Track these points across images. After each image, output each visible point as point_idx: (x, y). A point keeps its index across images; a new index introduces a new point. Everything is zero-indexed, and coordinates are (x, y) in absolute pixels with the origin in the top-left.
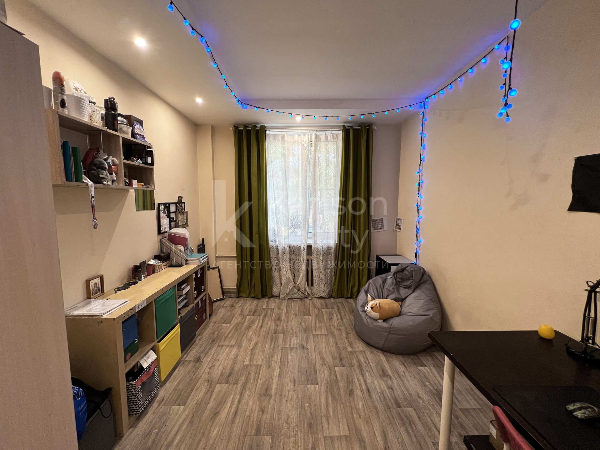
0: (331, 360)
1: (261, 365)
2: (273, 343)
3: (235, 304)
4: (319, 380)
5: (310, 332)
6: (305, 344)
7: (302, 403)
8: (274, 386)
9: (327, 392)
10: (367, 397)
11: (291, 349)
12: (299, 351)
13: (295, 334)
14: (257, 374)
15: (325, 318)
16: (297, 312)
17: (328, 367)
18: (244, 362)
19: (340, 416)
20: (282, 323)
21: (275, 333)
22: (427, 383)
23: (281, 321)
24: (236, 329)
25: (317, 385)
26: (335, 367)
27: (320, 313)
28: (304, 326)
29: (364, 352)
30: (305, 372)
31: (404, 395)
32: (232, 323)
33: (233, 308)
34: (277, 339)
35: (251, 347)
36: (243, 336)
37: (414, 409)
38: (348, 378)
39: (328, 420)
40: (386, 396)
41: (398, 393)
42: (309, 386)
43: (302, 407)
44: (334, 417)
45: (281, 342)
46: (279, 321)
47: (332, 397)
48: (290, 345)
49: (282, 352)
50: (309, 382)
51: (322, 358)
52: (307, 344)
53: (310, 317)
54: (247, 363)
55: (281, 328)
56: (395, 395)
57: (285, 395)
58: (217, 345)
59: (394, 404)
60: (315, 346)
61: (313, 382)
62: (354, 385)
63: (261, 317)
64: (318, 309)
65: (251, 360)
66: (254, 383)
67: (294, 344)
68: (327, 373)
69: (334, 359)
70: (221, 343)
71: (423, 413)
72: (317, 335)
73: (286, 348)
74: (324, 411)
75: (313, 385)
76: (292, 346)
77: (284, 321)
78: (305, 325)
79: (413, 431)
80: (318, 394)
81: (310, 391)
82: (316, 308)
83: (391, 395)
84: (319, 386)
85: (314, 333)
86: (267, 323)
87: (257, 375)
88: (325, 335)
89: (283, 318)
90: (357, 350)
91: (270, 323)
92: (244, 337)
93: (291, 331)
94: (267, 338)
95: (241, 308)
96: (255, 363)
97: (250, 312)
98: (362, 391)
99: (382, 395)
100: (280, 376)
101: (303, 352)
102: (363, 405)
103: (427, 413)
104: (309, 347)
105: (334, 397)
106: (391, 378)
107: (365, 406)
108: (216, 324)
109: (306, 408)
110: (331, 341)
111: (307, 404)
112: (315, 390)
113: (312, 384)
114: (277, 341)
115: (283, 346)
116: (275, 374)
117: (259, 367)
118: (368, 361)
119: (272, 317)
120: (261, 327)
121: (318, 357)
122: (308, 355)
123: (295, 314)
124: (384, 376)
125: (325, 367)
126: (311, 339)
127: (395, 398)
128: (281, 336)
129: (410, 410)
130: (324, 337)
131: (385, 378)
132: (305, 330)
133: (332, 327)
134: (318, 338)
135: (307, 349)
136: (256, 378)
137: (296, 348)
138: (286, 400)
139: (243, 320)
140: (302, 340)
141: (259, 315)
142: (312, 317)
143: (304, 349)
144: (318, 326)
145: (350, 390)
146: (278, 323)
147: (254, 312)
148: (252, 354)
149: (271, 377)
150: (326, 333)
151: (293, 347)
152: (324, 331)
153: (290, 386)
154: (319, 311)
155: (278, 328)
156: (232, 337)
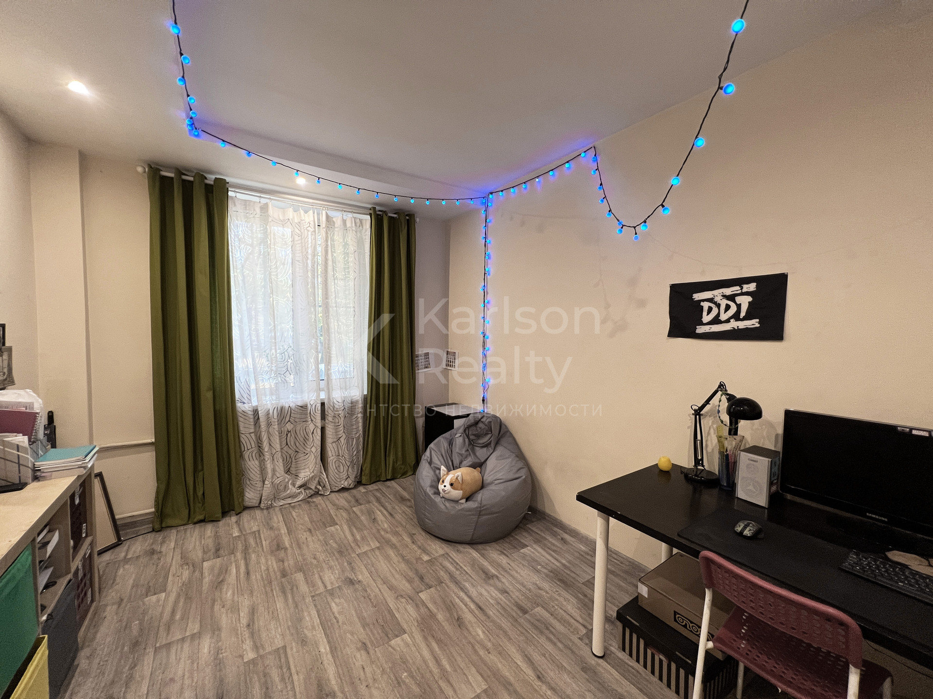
0: (407, 584)
1: (284, 648)
2: (289, 596)
3: (157, 548)
4: (405, 626)
5: (350, 551)
6: (352, 575)
7: (395, 676)
8: (331, 672)
9: (425, 638)
10: (483, 618)
11: (331, 593)
12: (348, 591)
13: (324, 565)
14: (285, 667)
15: (365, 522)
16: (310, 526)
17: (408, 598)
18: (242, 657)
19: (462, 665)
20: (289, 551)
21: (284, 574)
22: (539, 567)
23: (286, 549)
24: (188, 598)
25: (406, 635)
26: (418, 593)
27: (352, 515)
28: (334, 545)
29: (447, 554)
30: (375, 622)
31: (524, 594)
32: (169, 588)
33: (155, 557)
34: (294, 586)
35: (244, 621)
36: (213, 605)
37: (543, 607)
38: (444, 602)
39: (449, 681)
40: (504, 605)
41: (516, 594)
42: (393, 642)
43: (399, 683)
44: (455, 671)
45: (304, 588)
46: (283, 551)
47: (437, 643)
48: (325, 587)
49: (315, 606)
50: (390, 636)
51: (391, 588)
52: (354, 574)
53: (338, 526)
54: (250, 655)
55: (291, 562)
56: (514, 599)
57: (360, 679)
58: (150, 650)
59: (519, 612)
60: (371, 573)
61: (396, 633)
62: (459, 610)
63: (239, 555)
64: (345, 509)
65: (256, 647)
66: (286, 687)
67: (332, 583)
68: (411, 609)
69: (410, 581)
70: (162, 641)
71: (553, 607)
72: (365, 553)
73: (319, 594)
74: (435, 670)
75: (399, 638)
76: (329, 588)
77: (291, 547)
78: (336, 543)
79: (554, 635)
80: (414, 649)
81: (398, 649)
82: (341, 509)
83: (510, 601)
84: (408, 635)
85: (358, 551)
86: (258, 563)
87: (285, 670)
88: (378, 548)
89: (287, 544)
90: (436, 555)
91: (263, 560)
92: (217, 607)
93: (315, 562)
94: (272, 590)
95: (178, 551)
96: (268, 649)
97: (204, 552)
98: (471, 611)
99: (500, 606)
100: (333, 650)
101: (356, 590)
102: (484, 632)
103: (557, 605)
104: (360, 577)
105: (439, 642)
106: (497, 577)
107: (486, 632)
108: (123, 605)
109: (407, 681)
110: (393, 555)
111: (405, 674)
112: (407, 645)
113: (397, 636)
114: (295, 589)
115: (313, 594)
116: (323, 650)
117: (281, 651)
118: (459, 565)
119: (263, 548)
120: (248, 573)
121: (384, 588)
122: (366, 591)
123: (307, 530)
124: (489, 578)
125: (403, 600)
126: (359, 564)
127: (516, 602)
128: (299, 576)
129: (539, 610)
130: (377, 552)
131: (491, 582)
132: (341, 552)
133: (383, 533)
134: (369, 557)
135: (359, 581)
136: (287, 675)
137: (339, 588)
138: (367, 686)
139: (197, 574)
140: (343, 571)
141: (232, 552)
142: (341, 526)
143: (353, 584)
144: (358, 537)
145: (456, 618)
146: (282, 554)
147: (217, 550)
148: (252, 634)
149: (317, 660)
150: (378, 545)
151: (332, 589)
152: (374, 544)
153: (360, 659)
154: (349, 513)
155: (286, 564)
156: (185, 617)
